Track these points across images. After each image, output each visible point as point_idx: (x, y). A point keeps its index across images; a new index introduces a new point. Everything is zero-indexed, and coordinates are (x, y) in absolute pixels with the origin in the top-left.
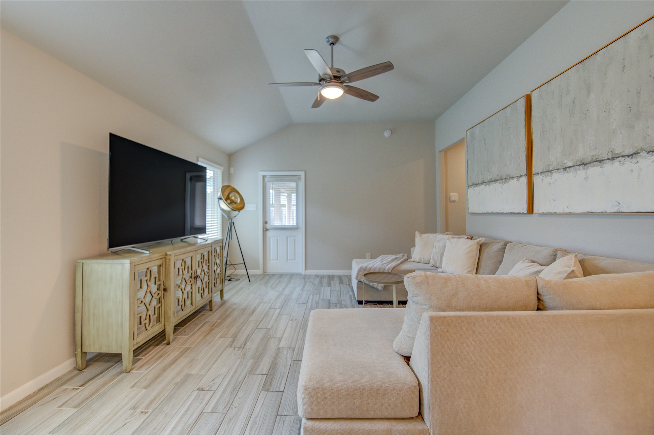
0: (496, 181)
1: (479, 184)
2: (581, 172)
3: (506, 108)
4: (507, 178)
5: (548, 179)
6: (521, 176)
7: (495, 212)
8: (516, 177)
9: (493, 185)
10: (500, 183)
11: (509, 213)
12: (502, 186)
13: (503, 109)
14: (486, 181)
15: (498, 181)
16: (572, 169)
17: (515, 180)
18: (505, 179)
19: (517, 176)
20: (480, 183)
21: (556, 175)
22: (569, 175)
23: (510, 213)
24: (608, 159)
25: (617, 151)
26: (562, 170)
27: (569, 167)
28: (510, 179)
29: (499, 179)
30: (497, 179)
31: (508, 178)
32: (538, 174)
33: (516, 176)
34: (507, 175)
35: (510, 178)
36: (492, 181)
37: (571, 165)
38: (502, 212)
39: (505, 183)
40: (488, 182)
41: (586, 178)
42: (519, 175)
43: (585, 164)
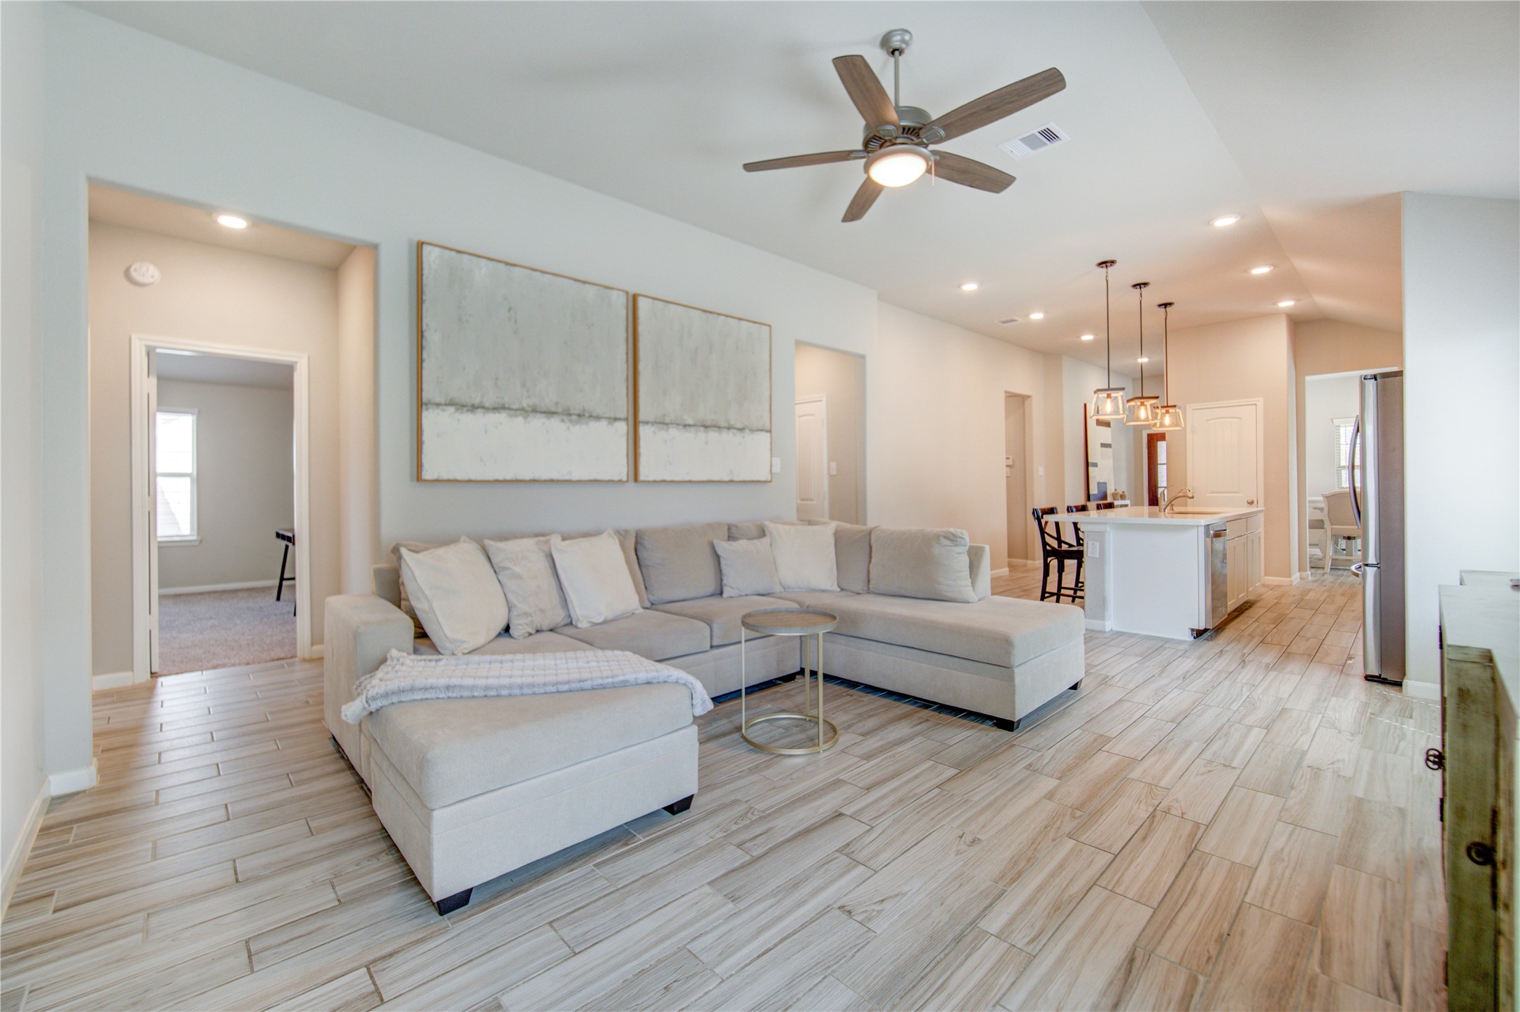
0: (550, 413)
1: (483, 407)
2: (702, 435)
3: (584, 282)
4: (584, 415)
5: (662, 434)
6: (616, 419)
7: (544, 477)
8: (606, 418)
9: (538, 422)
10: (563, 421)
11: (585, 481)
12: (568, 428)
13: (576, 280)
14: (515, 407)
15: (556, 416)
16: (693, 429)
17: (604, 423)
18: (579, 416)
19: (609, 418)
20: (487, 405)
21: (673, 431)
22: (689, 435)
23: (590, 481)
24: (724, 428)
25: (732, 422)
26: (681, 427)
27: (690, 426)
28: (591, 418)
29: (560, 410)
30: (553, 409)
31: (587, 415)
32: (647, 423)
33: (607, 415)
34: (584, 410)
35: (591, 416)
36: (535, 410)
37: (692, 423)
38: (567, 477)
39: (577, 423)
40: (523, 409)
41: (707, 443)
42: (612, 415)
43: (706, 427)
